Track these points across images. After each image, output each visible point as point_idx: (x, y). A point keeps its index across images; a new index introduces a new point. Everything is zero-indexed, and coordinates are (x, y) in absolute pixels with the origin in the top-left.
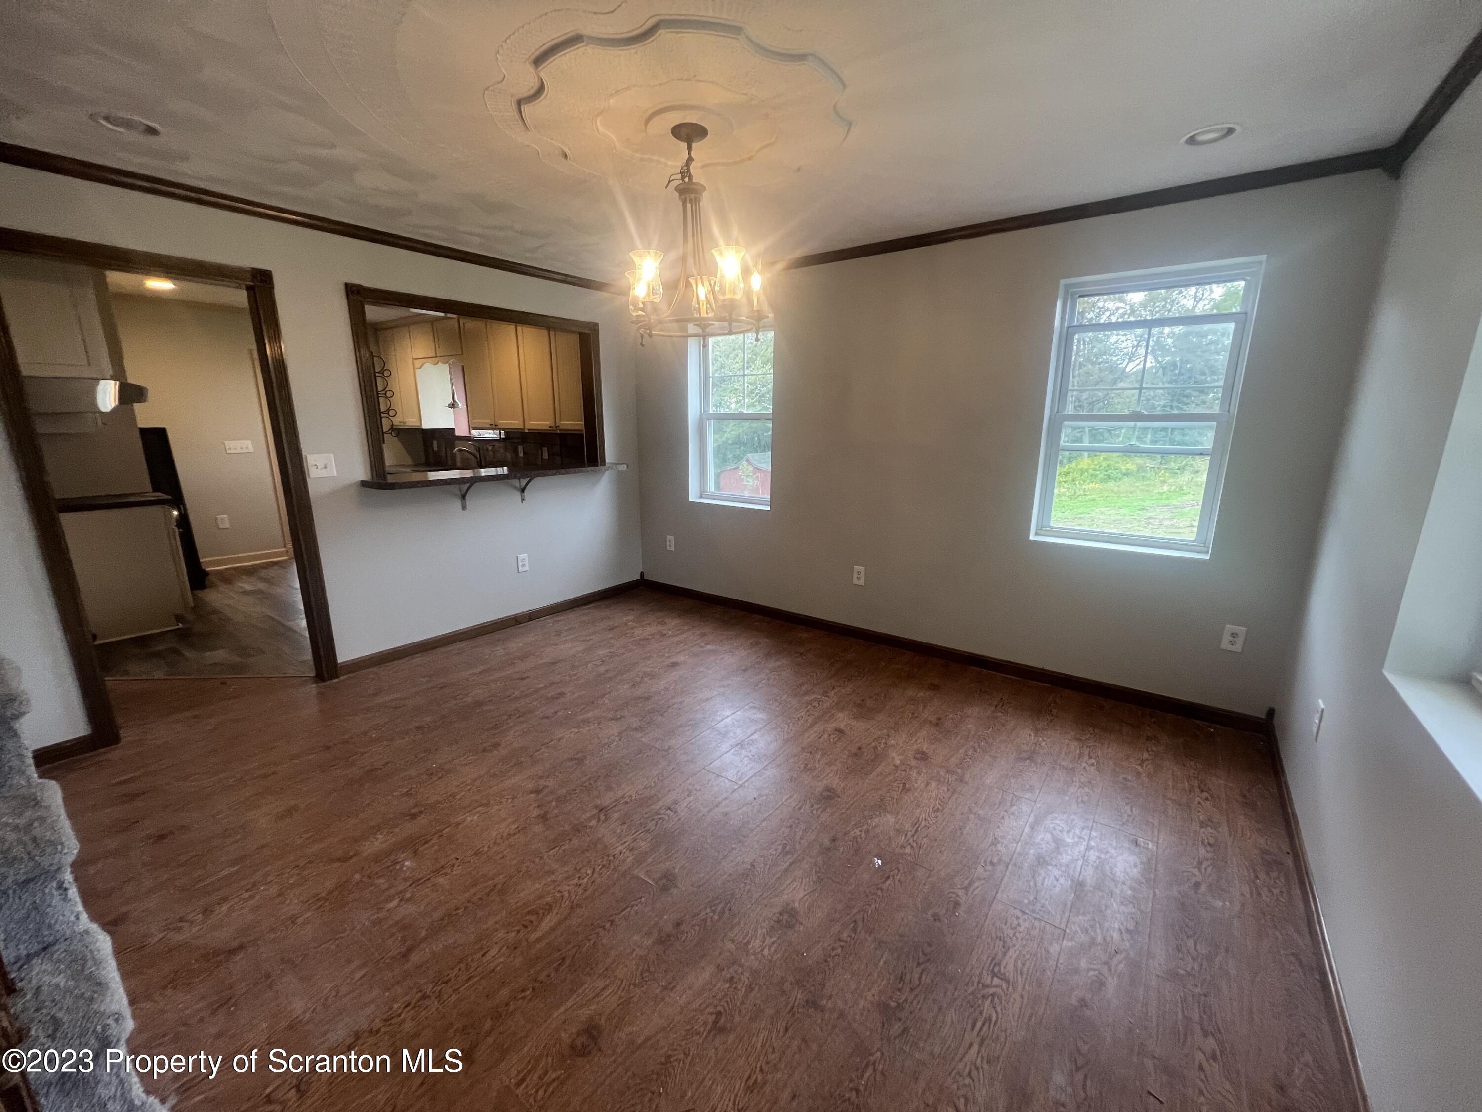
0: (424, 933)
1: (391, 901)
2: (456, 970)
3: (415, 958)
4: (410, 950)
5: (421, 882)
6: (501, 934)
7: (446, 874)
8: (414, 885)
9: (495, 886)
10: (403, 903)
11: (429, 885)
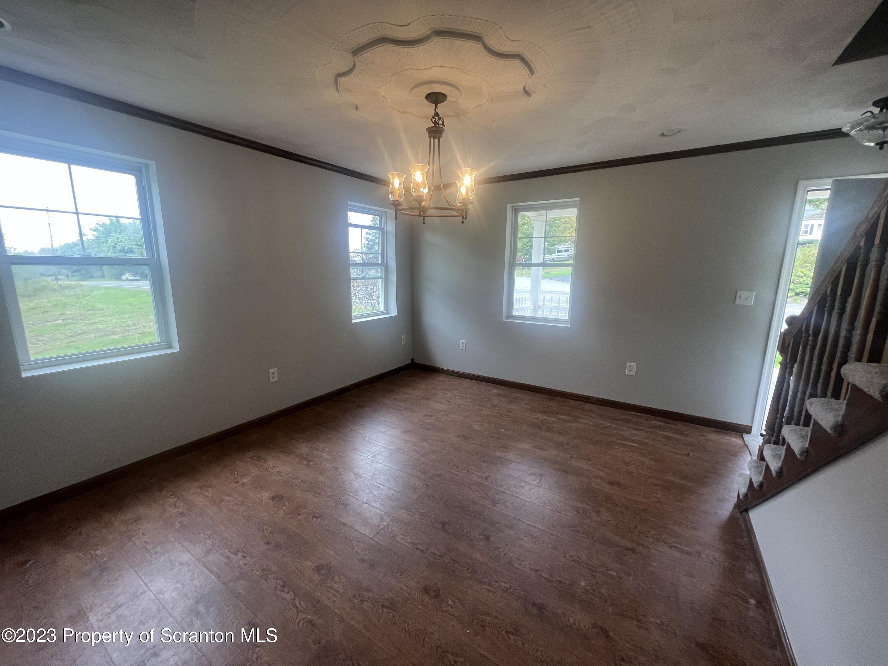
0: (616, 548)
1: (612, 575)
2: (622, 527)
3: (629, 545)
4: (628, 549)
5: (590, 567)
6: (595, 518)
7: (578, 557)
8: (596, 570)
9: (572, 531)
10: (609, 568)
11: (590, 562)
